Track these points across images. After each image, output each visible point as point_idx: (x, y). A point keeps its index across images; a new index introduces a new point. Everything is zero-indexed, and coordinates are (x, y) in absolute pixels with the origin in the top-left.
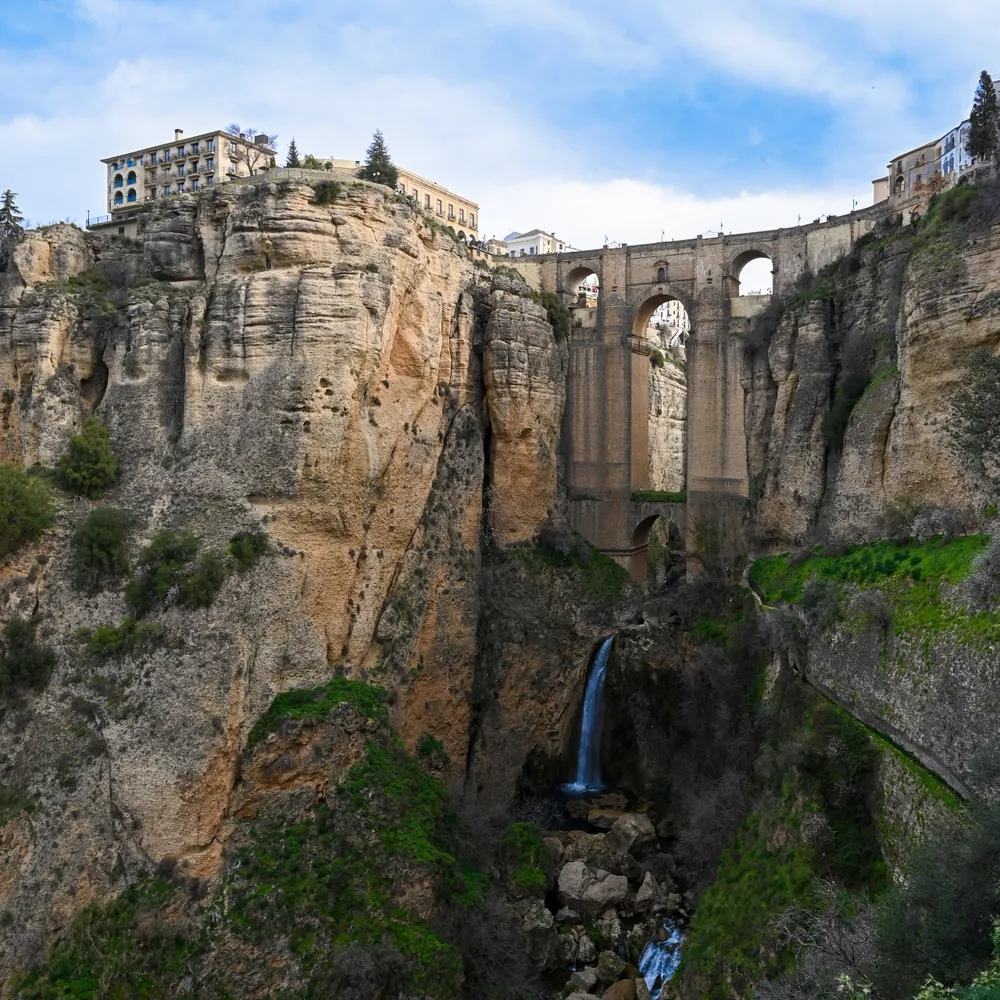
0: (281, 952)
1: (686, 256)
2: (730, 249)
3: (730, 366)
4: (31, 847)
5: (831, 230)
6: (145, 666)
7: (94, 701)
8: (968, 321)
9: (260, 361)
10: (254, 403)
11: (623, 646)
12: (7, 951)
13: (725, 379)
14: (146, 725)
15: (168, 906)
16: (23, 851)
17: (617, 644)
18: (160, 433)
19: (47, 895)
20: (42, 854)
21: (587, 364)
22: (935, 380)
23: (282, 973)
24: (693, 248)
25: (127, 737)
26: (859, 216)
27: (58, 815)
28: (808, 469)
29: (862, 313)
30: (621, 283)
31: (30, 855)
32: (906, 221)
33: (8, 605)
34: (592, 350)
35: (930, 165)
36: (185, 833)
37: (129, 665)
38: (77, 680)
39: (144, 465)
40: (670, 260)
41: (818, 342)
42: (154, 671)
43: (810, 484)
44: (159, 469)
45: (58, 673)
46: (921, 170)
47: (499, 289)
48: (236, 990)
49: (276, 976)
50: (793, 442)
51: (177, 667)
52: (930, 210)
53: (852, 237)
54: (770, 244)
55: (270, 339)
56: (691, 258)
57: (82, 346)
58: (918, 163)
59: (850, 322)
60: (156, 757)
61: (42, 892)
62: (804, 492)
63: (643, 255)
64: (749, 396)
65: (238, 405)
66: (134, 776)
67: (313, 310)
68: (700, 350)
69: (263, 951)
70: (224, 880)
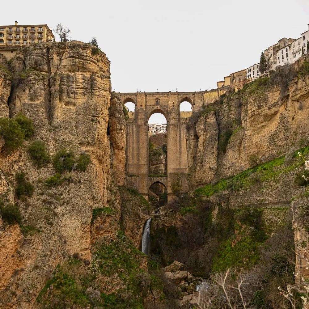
0: (116, 278)
1: (166, 98)
2: (180, 96)
3: (182, 132)
4: (41, 244)
5: (211, 93)
6: (67, 189)
7: (50, 200)
8: (269, 109)
9: (81, 100)
10: (81, 113)
11: (155, 221)
12: (38, 277)
13: (180, 137)
14: (70, 207)
15: (81, 266)
16: (39, 245)
17: (153, 220)
18: (46, 121)
19: (49, 259)
20: (45, 246)
21: (133, 131)
22: (258, 126)
23: (117, 285)
24: (168, 95)
25: (64, 211)
26: (220, 89)
27: (49, 233)
28: (213, 160)
29: (226, 115)
30: (144, 104)
31: (41, 247)
32: (236, 90)
33: (13, 169)
34: (134, 126)
35: (243, 76)
36: (82, 244)
37: (60, 189)
38: (42, 194)
39: (43, 130)
40: (160, 98)
41: (214, 123)
42: (71, 190)
43: (214, 164)
44: (48, 132)
45: (35, 192)
46: (240, 77)
47: (117, 98)
48: (104, 291)
49: (115, 286)
50: (209, 152)
51: (79, 189)
52: (244, 88)
53: (219, 95)
54: (192, 96)
55: (84, 94)
56: (167, 98)
57: (7, 89)
58: (239, 75)
59: (222, 118)
60: (74, 217)
61: (47, 258)
62: (212, 166)
63: (151, 96)
64: (188, 142)
65: (74, 114)
66: (66, 224)
67: (99, 86)
68: (172, 127)
69: (111, 278)
70: (93, 260)
